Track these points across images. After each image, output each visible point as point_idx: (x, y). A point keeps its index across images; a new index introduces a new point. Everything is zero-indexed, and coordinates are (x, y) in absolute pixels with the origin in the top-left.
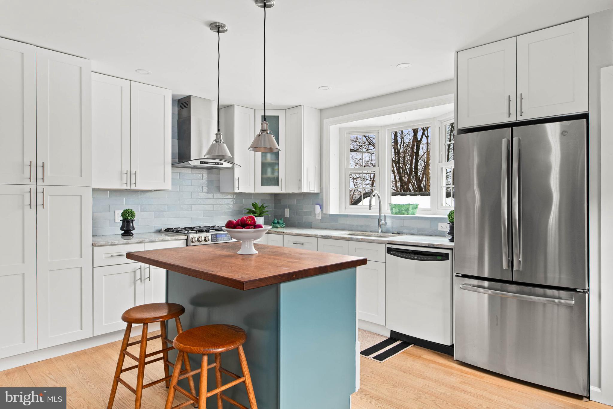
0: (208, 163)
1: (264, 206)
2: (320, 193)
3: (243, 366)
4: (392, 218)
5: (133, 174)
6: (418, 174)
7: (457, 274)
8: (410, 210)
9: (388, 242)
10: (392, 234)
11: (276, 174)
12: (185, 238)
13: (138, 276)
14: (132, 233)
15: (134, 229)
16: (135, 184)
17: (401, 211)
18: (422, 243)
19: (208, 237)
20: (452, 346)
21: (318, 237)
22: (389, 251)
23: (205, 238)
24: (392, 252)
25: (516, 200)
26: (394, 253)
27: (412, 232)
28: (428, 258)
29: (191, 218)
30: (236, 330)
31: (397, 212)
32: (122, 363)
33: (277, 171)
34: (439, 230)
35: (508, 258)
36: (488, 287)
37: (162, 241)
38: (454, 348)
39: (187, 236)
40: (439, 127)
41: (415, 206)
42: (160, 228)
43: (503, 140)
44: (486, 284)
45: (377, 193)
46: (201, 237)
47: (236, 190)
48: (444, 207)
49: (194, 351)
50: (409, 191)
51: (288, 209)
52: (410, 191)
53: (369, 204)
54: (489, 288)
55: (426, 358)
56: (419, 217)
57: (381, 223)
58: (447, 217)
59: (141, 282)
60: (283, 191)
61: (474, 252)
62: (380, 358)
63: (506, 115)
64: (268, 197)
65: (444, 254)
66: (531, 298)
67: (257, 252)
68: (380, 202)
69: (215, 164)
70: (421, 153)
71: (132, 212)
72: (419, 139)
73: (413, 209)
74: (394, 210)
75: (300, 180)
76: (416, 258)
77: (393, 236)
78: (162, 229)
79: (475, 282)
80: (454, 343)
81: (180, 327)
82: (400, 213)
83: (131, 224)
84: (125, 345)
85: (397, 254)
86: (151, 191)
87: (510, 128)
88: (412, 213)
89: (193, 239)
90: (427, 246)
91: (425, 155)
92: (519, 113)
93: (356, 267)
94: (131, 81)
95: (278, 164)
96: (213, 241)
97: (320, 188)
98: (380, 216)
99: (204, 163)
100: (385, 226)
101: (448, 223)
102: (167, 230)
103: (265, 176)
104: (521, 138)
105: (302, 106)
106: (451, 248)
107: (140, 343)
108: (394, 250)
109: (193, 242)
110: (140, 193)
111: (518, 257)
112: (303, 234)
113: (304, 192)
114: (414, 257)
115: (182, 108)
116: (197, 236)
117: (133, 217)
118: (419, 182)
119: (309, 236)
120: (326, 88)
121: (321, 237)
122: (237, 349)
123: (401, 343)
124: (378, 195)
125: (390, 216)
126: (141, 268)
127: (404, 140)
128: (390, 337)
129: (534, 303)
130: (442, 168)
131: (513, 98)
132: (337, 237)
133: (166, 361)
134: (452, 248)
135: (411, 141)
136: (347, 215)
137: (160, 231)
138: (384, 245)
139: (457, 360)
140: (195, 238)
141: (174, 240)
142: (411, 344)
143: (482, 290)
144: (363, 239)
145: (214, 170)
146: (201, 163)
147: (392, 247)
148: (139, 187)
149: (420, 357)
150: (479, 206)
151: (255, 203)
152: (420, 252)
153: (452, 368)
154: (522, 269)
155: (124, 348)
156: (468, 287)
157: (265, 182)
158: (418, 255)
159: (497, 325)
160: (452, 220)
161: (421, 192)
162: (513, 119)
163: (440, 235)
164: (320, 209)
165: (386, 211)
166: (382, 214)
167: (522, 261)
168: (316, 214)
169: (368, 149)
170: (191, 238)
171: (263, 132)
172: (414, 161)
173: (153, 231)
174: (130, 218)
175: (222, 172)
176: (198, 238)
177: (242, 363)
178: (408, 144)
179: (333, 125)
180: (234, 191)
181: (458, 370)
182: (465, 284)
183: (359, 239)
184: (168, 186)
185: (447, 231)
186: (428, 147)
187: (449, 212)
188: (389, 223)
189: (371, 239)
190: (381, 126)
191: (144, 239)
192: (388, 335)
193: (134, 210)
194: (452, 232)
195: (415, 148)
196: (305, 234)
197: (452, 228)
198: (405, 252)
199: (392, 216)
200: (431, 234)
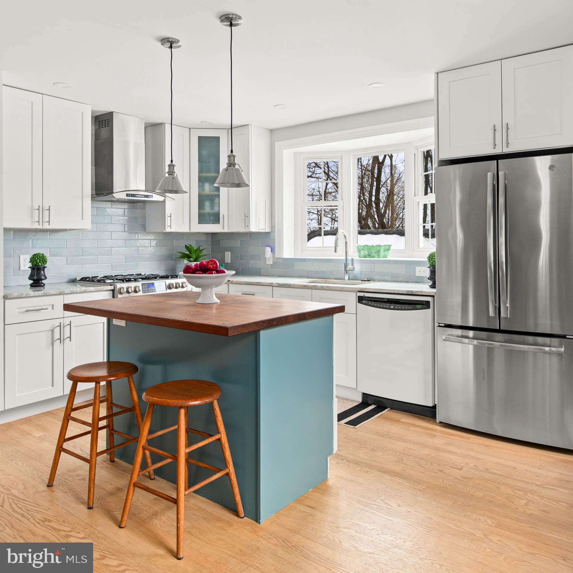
0: (136, 196)
1: (200, 249)
2: (271, 232)
3: (218, 421)
4: (361, 262)
5: (46, 210)
6: (380, 206)
7: (439, 323)
8: (381, 252)
9: (359, 290)
10: (362, 281)
11: (216, 209)
12: (112, 289)
13: (57, 336)
14: (43, 283)
15: (46, 278)
16: (49, 222)
17: (370, 254)
18: (399, 291)
19: (139, 287)
20: (434, 407)
21: (273, 285)
22: (361, 300)
23: (135, 288)
24: (364, 302)
25: (502, 240)
26: (367, 302)
27: (385, 278)
28: (406, 308)
29: (111, 264)
30: (208, 384)
31: (366, 254)
32: (65, 430)
33: (218, 205)
34: (416, 275)
35: (495, 304)
36: (474, 336)
37: (85, 292)
38: (436, 409)
39: (113, 286)
40: (415, 154)
41: (387, 248)
42: (74, 277)
43: (488, 174)
44: (471, 333)
45: (343, 232)
46: (131, 287)
47: (167, 229)
48: (421, 248)
49: (171, 404)
50: (368, 229)
51: (230, 252)
52: (370, 228)
53: (334, 246)
54: (474, 338)
55: (404, 421)
56: (393, 261)
57: (348, 269)
58: (427, 260)
59: (61, 343)
60: (226, 230)
61: (457, 299)
62: (354, 423)
63: (492, 146)
64: (204, 238)
65: (424, 302)
66: (519, 347)
67: (219, 301)
68: (346, 243)
69: (143, 196)
70: (383, 179)
71: (43, 257)
72: (381, 161)
73: (385, 251)
74: (362, 252)
75: (247, 217)
76: (392, 307)
77: (364, 283)
78: (76, 279)
79: (459, 332)
80: (436, 403)
81: (134, 387)
82: (369, 255)
83: (43, 272)
84: (69, 410)
85: (370, 303)
86: (66, 230)
87: (496, 161)
88: (383, 256)
89: (122, 289)
90: (405, 293)
91: (389, 181)
92: (504, 145)
93: (333, 315)
94: (43, 94)
95: (219, 196)
96: (144, 292)
97: (271, 226)
98: (346, 259)
99: (130, 196)
100: (352, 271)
101: (428, 267)
102: (83, 279)
103: (202, 211)
104: (507, 172)
105: (250, 126)
106: (432, 295)
107: (92, 405)
108: (366, 299)
109: (121, 293)
110: (49, 233)
111: (505, 303)
112: (254, 282)
113: (253, 231)
114: (390, 307)
115: (101, 127)
116: (125, 285)
117: (45, 263)
118: (381, 216)
119: (262, 284)
120: (283, 107)
121: (277, 285)
122: (212, 403)
123: (375, 407)
124: (344, 235)
125: (358, 260)
126: (60, 326)
127: (362, 161)
128: (362, 401)
129: (524, 352)
130: (418, 202)
131: (498, 128)
132: (297, 285)
133: (111, 430)
134: (434, 295)
135: (371, 162)
136: (306, 259)
137: (73, 281)
138: (355, 293)
139: (440, 422)
140: (123, 288)
141: (98, 291)
142: (387, 408)
143: (466, 341)
144: (329, 286)
145: (138, 204)
146: (127, 195)
147: (364, 295)
148: (53, 226)
149: (398, 421)
150: (462, 245)
151: (190, 245)
152: (396, 300)
153: (435, 430)
154: (509, 315)
155: (68, 413)
156: (452, 338)
157: (202, 219)
158: (394, 305)
159: (484, 379)
160: (433, 263)
161: (385, 230)
162: (498, 151)
163: (419, 280)
164: (271, 252)
165: (353, 254)
166: (349, 258)
167: (510, 308)
168: (266, 258)
169: (314, 173)
170: (118, 288)
171: (230, 165)
172: (374, 188)
173: (66, 281)
174: (42, 265)
175: (148, 206)
176: (128, 288)
177: (217, 419)
178: (367, 167)
179: (287, 149)
180: (165, 230)
181: (441, 432)
182: (449, 335)
183: (325, 286)
184: (87, 224)
185: (427, 277)
186: (391, 170)
187: (429, 254)
188: (357, 268)
189: (339, 287)
190: (345, 151)
191: (63, 290)
192: (360, 399)
193: (45, 254)
194: (433, 277)
195: (376, 171)
196: (256, 283)
197: (433, 272)
198: (380, 301)
199: (361, 260)
200: (408, 281)
